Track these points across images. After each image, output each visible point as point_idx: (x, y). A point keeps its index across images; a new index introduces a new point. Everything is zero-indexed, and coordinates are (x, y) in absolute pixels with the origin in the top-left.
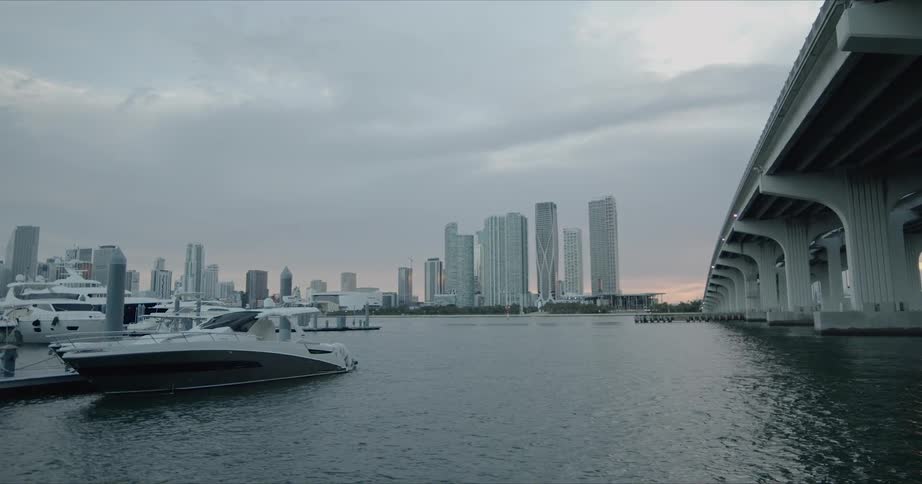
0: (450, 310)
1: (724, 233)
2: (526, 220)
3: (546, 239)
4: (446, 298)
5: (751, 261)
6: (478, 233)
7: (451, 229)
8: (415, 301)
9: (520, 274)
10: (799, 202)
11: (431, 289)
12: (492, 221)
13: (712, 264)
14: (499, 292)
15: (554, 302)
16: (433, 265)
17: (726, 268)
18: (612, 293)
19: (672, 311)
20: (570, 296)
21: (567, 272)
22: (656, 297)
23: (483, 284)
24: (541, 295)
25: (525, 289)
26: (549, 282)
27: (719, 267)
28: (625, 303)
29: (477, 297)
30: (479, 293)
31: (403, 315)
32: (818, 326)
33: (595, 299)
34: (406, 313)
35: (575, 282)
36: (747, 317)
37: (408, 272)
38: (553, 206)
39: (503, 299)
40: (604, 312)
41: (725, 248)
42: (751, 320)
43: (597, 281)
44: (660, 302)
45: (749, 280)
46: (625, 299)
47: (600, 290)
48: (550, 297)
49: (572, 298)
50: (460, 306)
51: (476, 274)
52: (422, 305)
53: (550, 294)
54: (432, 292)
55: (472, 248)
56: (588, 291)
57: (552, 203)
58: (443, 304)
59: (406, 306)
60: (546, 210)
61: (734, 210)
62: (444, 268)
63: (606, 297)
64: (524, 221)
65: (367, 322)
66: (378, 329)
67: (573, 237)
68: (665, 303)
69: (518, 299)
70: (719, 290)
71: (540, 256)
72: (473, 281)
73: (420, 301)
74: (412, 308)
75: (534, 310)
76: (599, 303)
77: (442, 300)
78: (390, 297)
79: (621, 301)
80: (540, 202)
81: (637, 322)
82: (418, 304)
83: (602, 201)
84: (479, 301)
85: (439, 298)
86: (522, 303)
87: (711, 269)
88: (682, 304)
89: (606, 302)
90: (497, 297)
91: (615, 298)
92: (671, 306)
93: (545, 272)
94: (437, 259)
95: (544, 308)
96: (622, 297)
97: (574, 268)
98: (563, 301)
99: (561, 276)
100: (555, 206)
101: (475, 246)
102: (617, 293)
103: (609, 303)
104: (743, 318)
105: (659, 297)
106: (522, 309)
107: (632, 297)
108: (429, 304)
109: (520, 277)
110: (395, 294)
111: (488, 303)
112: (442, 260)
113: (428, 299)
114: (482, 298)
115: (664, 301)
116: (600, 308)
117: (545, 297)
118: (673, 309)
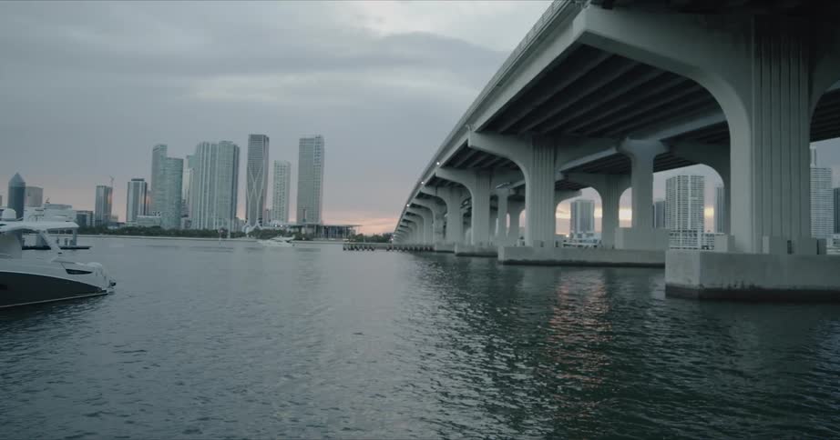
0: (155, 231)
1: (424, 177)
2: (238, 149)
3: (257, 169)
4: (152, 220)
5: (440, 202)
6: (188, 157)
7: (159, 152)
8: (113, 220)
9: (229, 200)
10: (491, 156)
11: (134, 208)
12: (204, 146)
13: (408, 203)
14: (207, 216)
15: (261, 228)
16: (137, 186)
17: (419, 207)
18: (314, 223)
19: (367, 241)
20: (276, 223)
21: (275, 201)
22: (354, 228)
23: (190, 209)
24: (249, 221)
25: (233, 215)
26: (257, 210)
27: (413, 206)
28: (327, 233)
29: (183, 220)
30: (186, 216)
31: (101, 235)
32: (502, 257)
33: (300, 227)
34: (105, 233)
35: (281, 211)
36: (436, 249)
37: (108, 191)
38: (266, 139)
39: (210, 223)
40: (307, 239)
41: (423, 190)
42: (438, 252)
43: (302, 211)
44: (357, 234)
45: (437, 218)
46: (327, 229)
47: (304, 220)
48: (257, 224)
49: (278, 226)
50: (166, 228)
51: (184, 198)
52: (122, 226)
53: (257, 221)
54: (135, 213)
55: (182, 171)
56: (293, 220)
57: (265, 136)
58: (147, 226)
59: (106, 225)
60: (259, 141)
61: (438, 158)
62: (149, 189)
63: (310, 226)
64: (236, 150)
65: (73, 242)
66: (87, 248)
67: (282, 169)
68: (361, 235)
69: (226, 224)
70: (410, 226)
71: (249, 185)
72: (180, 204)
73: (120, 221)
74: (111, 228)
75: (242, 235)
76: (303, 231)
77: (145, 220)
78: (84, 216)
79: (323, 230)
80: (254, 133)
81: (345, 249)
82: (118, 224)
83: (313, 139)
84: (186, 224)
85: (143, 219)
86: (230, 227)
87: (406, 207)
88: (377, 236)
89: (310, 231)
90: (204, 222)
91: (318, 228)
92: (366, 237)
93: (254, 201)
94: (142, 180)
95: (251, 234)
96: (325, 227)
97: (281, 198)
98: (271, 228)
99: (269, 205)
100: (268, 139)
101: (184, 170)
102: (319, 223)
103: (312, 231)
104: (432, 250)
105: (356, 229)
106: (229, 233)
107: (333, 227)
108: (130, 225)
109: (229, 203)
110: (91, 213)
111: (195, 226)
112: (149, 181)
113: (130, 219)
114: (189, 221)
115: (360, 232)
116: (305, 235)
117: (253, 224)
118: (369, 239)
